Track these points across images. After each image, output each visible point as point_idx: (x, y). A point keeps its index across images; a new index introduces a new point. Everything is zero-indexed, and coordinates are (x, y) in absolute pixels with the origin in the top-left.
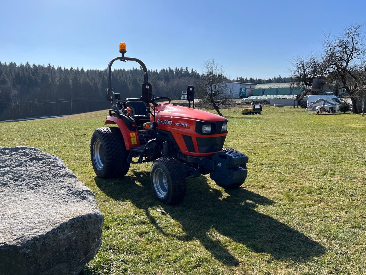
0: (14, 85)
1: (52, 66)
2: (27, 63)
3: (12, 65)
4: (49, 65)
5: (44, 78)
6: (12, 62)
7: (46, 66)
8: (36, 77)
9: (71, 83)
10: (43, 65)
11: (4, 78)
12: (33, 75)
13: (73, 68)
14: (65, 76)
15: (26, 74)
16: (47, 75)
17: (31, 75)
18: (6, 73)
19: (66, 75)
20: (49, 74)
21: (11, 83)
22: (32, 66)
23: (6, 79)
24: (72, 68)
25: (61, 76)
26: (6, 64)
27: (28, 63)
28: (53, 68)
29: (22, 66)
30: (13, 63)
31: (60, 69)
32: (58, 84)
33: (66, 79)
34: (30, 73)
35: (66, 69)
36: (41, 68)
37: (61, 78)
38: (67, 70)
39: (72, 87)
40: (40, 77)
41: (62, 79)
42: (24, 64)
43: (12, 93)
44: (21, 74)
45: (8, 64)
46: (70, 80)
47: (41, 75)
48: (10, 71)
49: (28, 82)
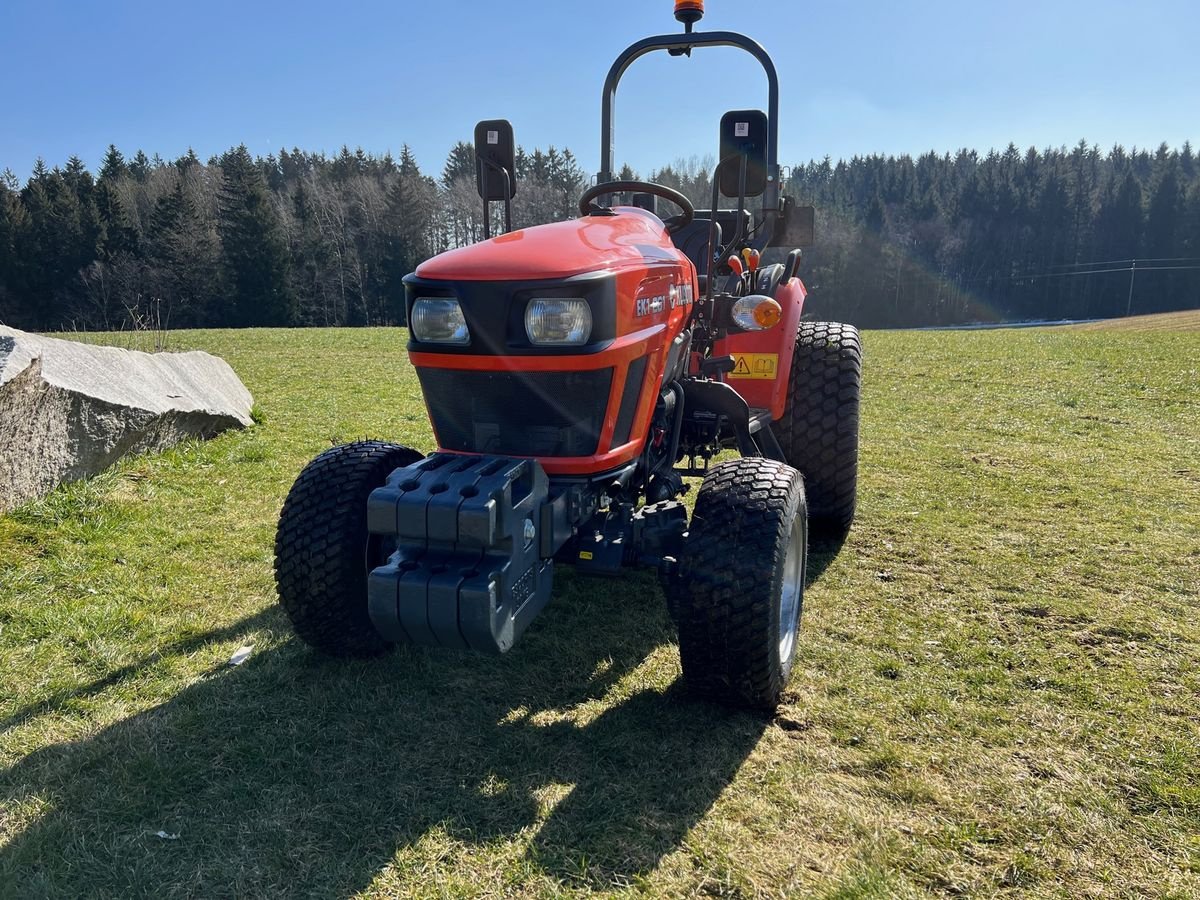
0: (955, 222)
1: (1090, 147)
2: (1011, 146)
3: (966, 159)
4: (1083, 144)
5: (1055, 190)
6: (965, 150)
7: (1070, 150)
8: (1025, 189)
9: (1145, 201)
10: (1059, 148)
11: (931, 201)
12: (1017, 186)
13: (1166, 148)
14: (1130, 179)
15: (998, 183)
16: (1064, 181)
17: (1012, 185)
18: (941, 186)
19: (1134, 175)
20: (1071, 177)
21: (949, 214)
22: (1023, 154)
23: (936, 203)
24: (1163, 148)
25: (1113, 179)
26: (947, 157)
27: (1011, 149)
28: (1094, 155)
29: (992, 159)
30: (969, 152)
31: (1118, 152)
32: (1096, 208)
33: (1130, 188)
34: (1008, 180)
35: (1139, 152)
36: (1052, 159)
37: (1111, 185)
38: (1144, 156)
39: (1147, 217)
40: (1038, 188)
41: (1116, 191)
42: (1001, 150)
43: (944, 244)
44: (982, 183)
45: (953, 157)
46: (1143, 192)
47: (1042, 183)
48: (954, 178)
49: (997, 209)
